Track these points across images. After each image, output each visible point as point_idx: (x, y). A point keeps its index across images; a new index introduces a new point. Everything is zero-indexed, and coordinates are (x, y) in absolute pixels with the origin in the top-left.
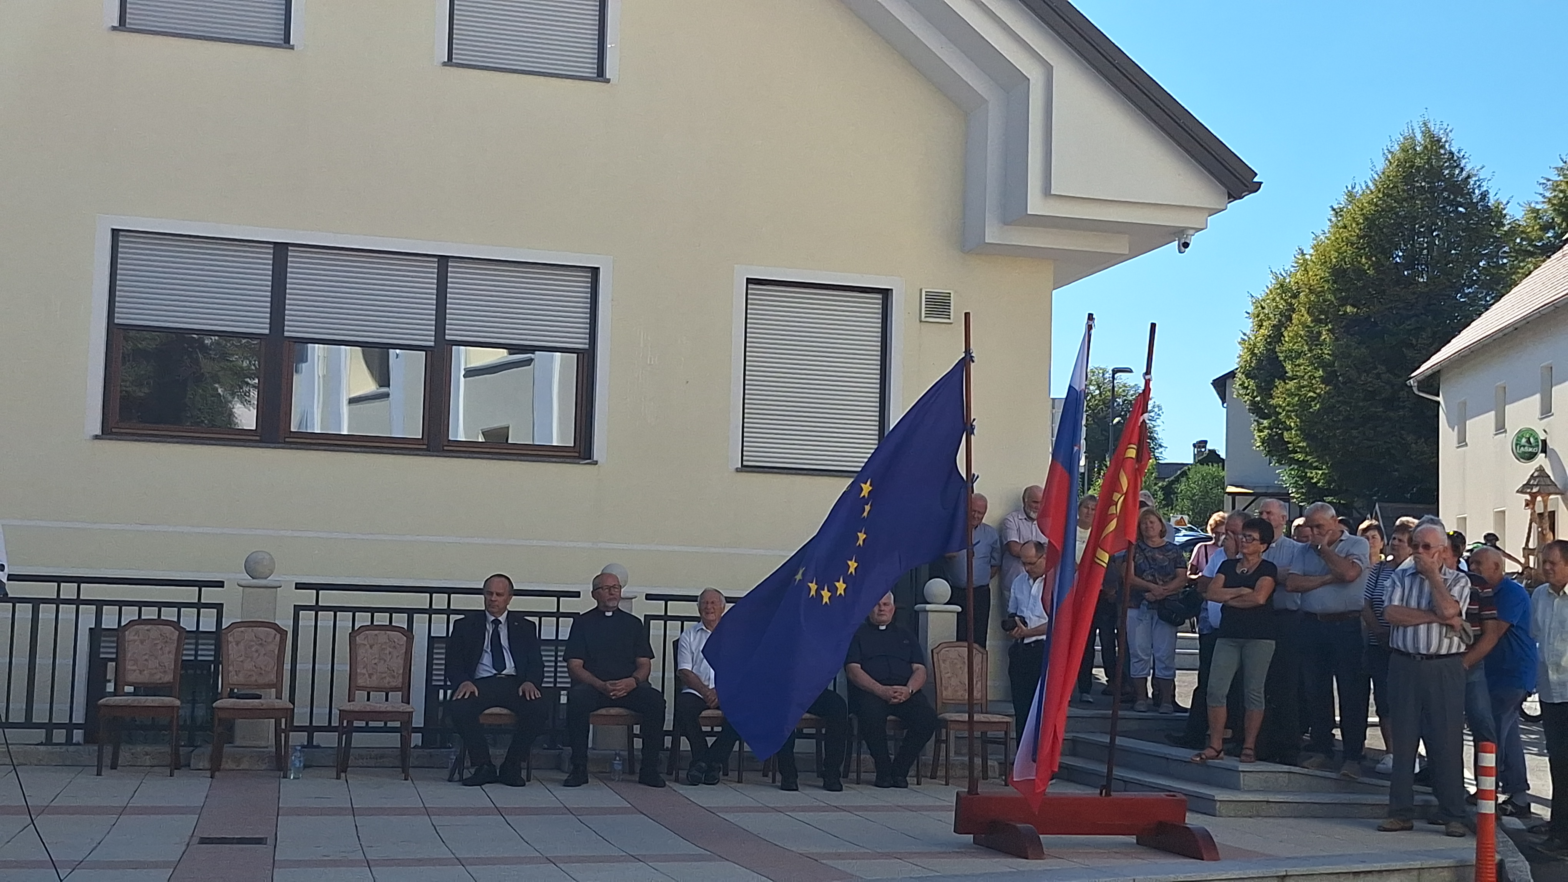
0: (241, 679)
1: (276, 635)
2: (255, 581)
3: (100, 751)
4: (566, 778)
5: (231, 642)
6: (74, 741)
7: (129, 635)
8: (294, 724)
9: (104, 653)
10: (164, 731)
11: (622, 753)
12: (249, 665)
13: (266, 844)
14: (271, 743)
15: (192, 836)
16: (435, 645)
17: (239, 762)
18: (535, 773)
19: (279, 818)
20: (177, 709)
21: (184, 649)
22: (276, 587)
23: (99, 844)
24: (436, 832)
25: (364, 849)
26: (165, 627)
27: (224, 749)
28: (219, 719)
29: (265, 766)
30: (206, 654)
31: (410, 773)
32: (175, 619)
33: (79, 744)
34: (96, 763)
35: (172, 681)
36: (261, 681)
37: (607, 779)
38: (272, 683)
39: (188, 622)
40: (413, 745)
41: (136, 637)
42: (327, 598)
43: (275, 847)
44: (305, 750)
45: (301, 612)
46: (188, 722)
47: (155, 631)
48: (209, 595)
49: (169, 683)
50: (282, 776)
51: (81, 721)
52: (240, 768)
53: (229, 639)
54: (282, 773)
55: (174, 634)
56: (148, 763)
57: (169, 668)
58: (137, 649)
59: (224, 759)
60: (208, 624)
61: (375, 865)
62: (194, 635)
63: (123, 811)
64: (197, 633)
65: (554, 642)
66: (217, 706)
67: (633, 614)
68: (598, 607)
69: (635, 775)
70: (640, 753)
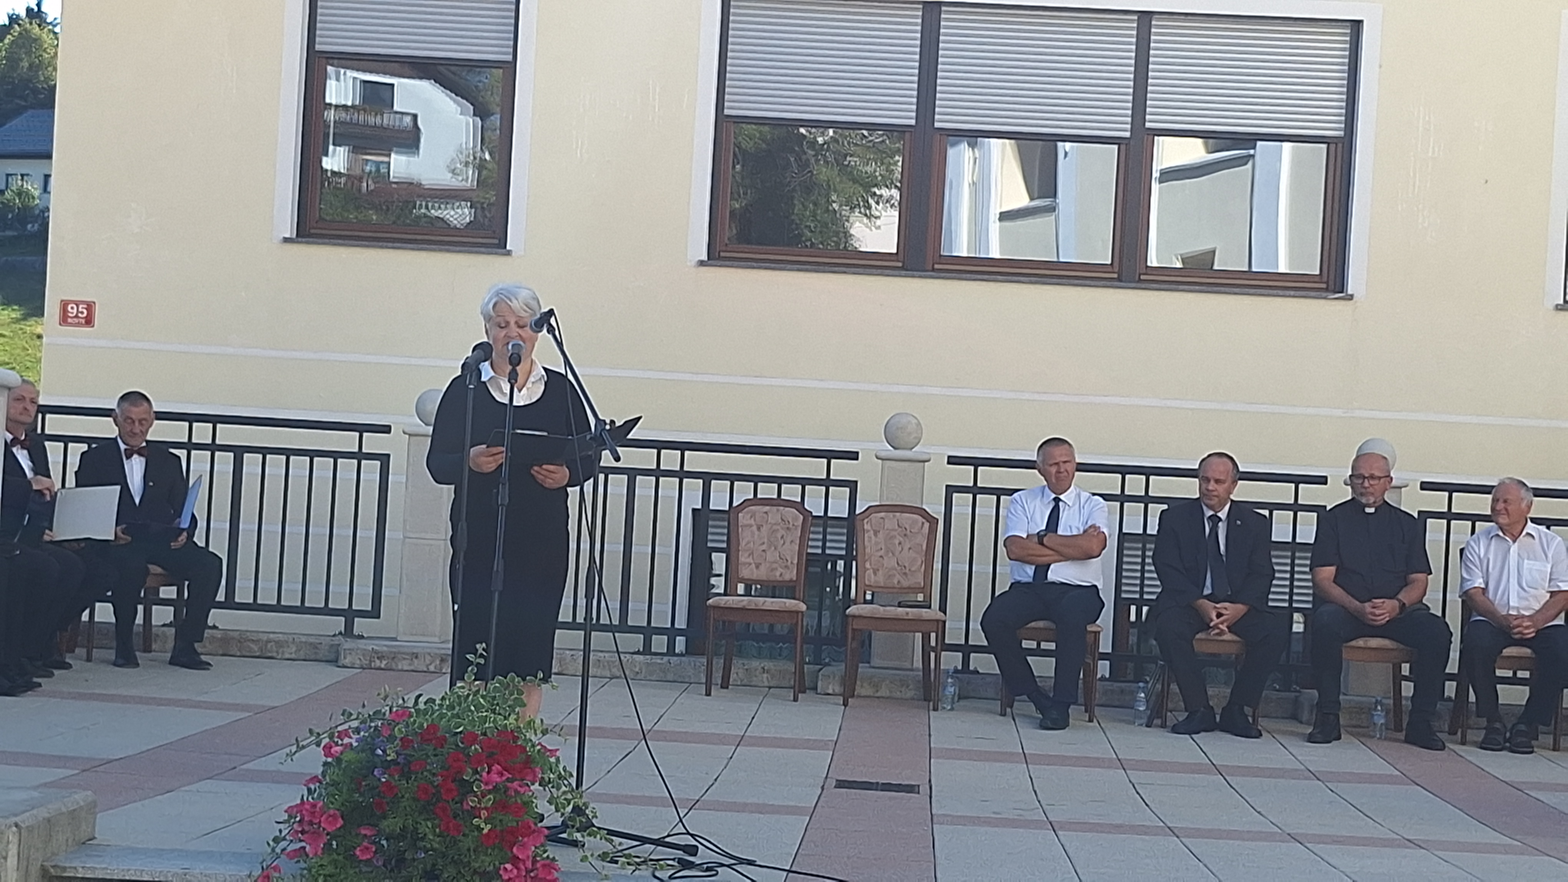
0: (880, 579)
1: (923, 523)
2: (897, 451)
3: (710, 664)
4: (1310, 731)
5: (868, 531)
6: (677, 651)
7: (743, 518)
8: (947, 641)
9: (713, 541)
10: (781, 644)
11: (1384, 701)
12: (890, 562)
13: (919, 793)
14: (915, 665)
15: (826, 777)
16: (1126, 545)
17: (876, 686)
18: (1263, 723)
19: (932, 760)
20: (800, 614)
21: (809, 539)
22: (924, 461)
23: (716, 780)
24: (1138, 793)
25: (1045, 807)
26: (787, 509)
27: (860, 670)
28: (853, 630)
29: (910, 694)
30: (837, 546)
31: (1096, 714)
32: (799, 500)
33: (682, 655)
34: (704, 681)
35: (795, 579)
36: (905, 584)
37: (1364, 736)
38: (917, 586)
39: (814, 503)
40: (1099, 676)
41: (752, 522)
42: (989, 477)
43: (931, 797)
44: (959, 675)
45: (955, 495)
46: (811, 634)
47: (774, 514)
48: (841, 469)
49: (791, 581)
50: (931, 708)
51: (684, 626)
52: (878, 694)
53: (866, 527)
54: (931, 704)
55: (796, 519)
56: (766, 684)
57: (792, 563)
58: (753, 536)
59: (858, 683)
60: (839, 508)
61: (1061, 828)
62: (821, 522)
63: (740, 741)
64: (825, 519)
65: (1290, 545)
66: (851, 613)
67: (1403, 508)
68: (1353, 499)
69: (1401, 731)
70: (1409, 703)
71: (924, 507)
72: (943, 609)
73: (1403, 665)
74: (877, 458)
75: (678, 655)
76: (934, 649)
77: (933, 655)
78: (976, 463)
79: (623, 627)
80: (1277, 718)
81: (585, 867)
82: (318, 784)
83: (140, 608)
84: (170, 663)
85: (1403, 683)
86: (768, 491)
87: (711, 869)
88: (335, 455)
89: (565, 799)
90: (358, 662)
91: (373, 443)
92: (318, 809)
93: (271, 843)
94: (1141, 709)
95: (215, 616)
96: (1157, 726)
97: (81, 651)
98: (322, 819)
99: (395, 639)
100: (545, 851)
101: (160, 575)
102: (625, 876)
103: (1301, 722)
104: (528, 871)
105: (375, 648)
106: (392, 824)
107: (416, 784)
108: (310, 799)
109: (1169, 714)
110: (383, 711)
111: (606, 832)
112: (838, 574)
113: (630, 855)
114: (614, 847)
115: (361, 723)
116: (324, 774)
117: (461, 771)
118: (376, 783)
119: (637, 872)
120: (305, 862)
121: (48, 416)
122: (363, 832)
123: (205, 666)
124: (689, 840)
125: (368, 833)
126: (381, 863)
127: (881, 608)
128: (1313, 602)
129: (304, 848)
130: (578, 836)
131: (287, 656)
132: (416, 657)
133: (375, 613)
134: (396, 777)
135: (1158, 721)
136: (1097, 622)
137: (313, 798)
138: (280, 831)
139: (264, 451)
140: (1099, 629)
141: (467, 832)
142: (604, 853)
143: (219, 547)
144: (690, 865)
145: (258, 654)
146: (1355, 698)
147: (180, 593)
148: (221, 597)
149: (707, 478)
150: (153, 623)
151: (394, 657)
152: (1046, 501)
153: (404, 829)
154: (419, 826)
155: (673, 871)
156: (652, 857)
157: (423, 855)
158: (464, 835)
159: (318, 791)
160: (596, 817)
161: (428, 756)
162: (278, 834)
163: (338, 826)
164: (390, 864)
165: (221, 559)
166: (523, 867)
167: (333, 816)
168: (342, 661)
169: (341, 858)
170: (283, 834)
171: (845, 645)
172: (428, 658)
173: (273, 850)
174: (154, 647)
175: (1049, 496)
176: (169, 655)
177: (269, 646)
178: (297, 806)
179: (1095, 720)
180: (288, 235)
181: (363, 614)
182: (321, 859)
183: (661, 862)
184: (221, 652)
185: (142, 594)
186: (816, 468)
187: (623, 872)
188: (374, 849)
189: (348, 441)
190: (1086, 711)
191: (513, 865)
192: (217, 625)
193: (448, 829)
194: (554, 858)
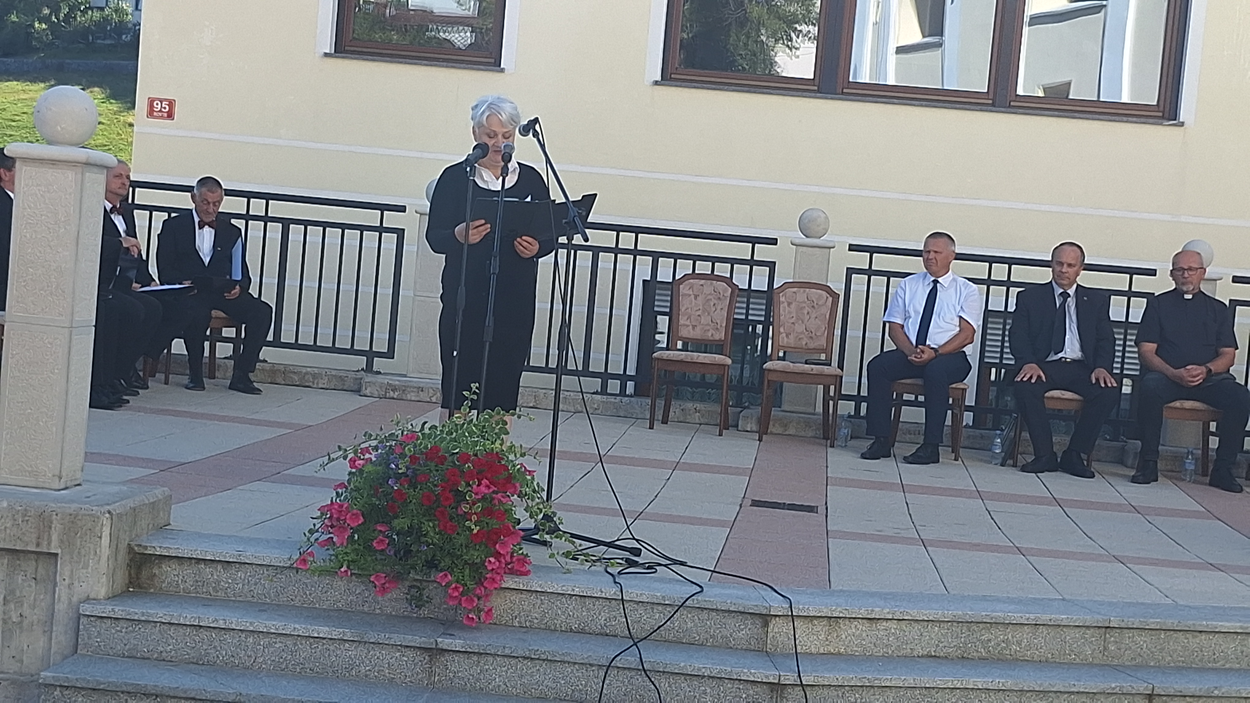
0: (791, 341)
1: (827, 298)
2: (808, 239)
3: (653, 404)
4: (1133, 473)
5: (783, 302)
6: (627, 393)
7: (683, 289)
8: (843, 392)
9: (659, 306)
10: (710, 390)
11: (1194, 451)
12: (800, 328)
13: (817, 513)
14: (817, 410)
15: (744, 497)
16: (990, 319)
17: (785, 426)
18: (1095, 466)
19: (828, 487)
20: (727, 368)
21: (735, 307)
22: (830, 248)
23: (656, 496)
24: (992, 519)
25: (917, 527)
26: (719, 283)
27: (772, 413)
28: (769, 381)
29: (810, 434)
30: (757, 314)
31: (961, 455)
32: (728, 275)
33: (631, 396)
34: (648, 417)
35: (723, 339)
36: (812, 345)
37: (1176, 479)
38: (822, 348)
39: (741, 279)
40: (964, 424)
41: (691, 293)
42: (881, 262)
43: (827, 516)
44: (852, 420)
45: (854, 276)
46: (735, 382)
47: (708, 287)
48: (763, 252)
49: (720, 340)
50: (829, 445)
51: (633, 373)
52: (787, 433)
53: (781, 299)
54: (829, 441)
55: (725, 291)
56: (697, 421)
57: (721, 326)
58: (691, 303)
59: (771, 423)
60: (760, 283)
61: (931, 546)
62: (745, 293)
63: (676, 466)
64: (749, 292)
65: (1123, 324)
66: (767, 367)
67: (1217, 298)
68: (1175, 289)
69: (1207, 476)
70: (1214, 453)
71: (828, 284)
72: (841, 366)
73: (1211, 423)
74: (792, 244)
75: (628, 396)
76: (832, 398)
77: (831, 403)
78: (872, 250)
79: (586, 372)
80: (1106, 462)
81: (552, 562)
82: (344, 489)
83: (207, 344)
84: (230, 388)
85: (1211, 437)
86: (703, 268)
87: (651, 567)
88: (362, 228)
89: (538, 508)
90: (376, 393)
91: (391, 219)
92: (344, 509)
93: (307, 534)
94: (997, 451)
95: (266, 353)
96: (1009, 465)
97: (161, 376)
98: (348, 516)
99: (405, 376)
100: (521, 549)
101: (224, 318)
102: (584, 570)
103: (1126, 467)
104: (507, 564)
105: (390, 382)
106: (401, 523)
107: (421, 492)
108: (338, 501)
109: (1019, 456)
110: (396, 434)
111: (569, 535)
112: (757, 336)
113: (588, 554)
114: (576, 547)
115: (379, 443)
116: (349, 481)
117: (458, 483)
118: (390, 491)
119: (593, 567)
120: (334, 550)
121: (137, 190)
122: (379, 528)
123: (257, 391)
124: (634, 544)
125: (383, 529)
126: (392, 552)
127: (791, 364)
128: (1140, 370)
129: (332, 538)
130: (547, 537)
131: (321, 386)
132: (422, 391)
133: (390, 354)
134: (406, 486)
135: (1010, 462)
136: (965, 381)
137: (340, 500)
138: (314, 525)
139: (306, 223)
140: (966, 387)
141: (460, 532)
142: (567, 552)
143: (270, 298)
144: (635, 564)
145: (297, 383)
146: (1170, 448)
147: (238, 332)
148: (270, 338)
149: (656, 256)
150: (217, 356)
151: (404, 389)
152: (927, 283)
153: (411, 527)
154: (423, 525)
155: (621, 568)
156: (605, 556)
157: (426, 548)
158: (458, 534)
159: (344, 495)
160: (562, 523)
161: (431, 471)
162: (313, 527)
163: (360, 522)
164: (400, 554)
165: (271, 308)
166: (503, 561)
167: (356, 514)
168: (364, 392)
169: (361, 548)
170: (317, 528)
171: (761, 392)
172: (431, 391)
173: (308, 539)
174: (217, 374)
175: (929, 279)
176: (229, 382)
177: (306, 377)
178: (327, 505)
179: (960, 459)
180: (328, 51)
181: (380, 355)
182: (346, 548)
183: (612, 561)
184: (269, 381)
185: (208, 333)
186: (743, 250)
187: (582, 567)
188: (387, 542)
189: (372, 217)
190: (953, 452)
191: (495, 558)
192: (266, 359)
193: (445, 527)
194: (527, 554)
